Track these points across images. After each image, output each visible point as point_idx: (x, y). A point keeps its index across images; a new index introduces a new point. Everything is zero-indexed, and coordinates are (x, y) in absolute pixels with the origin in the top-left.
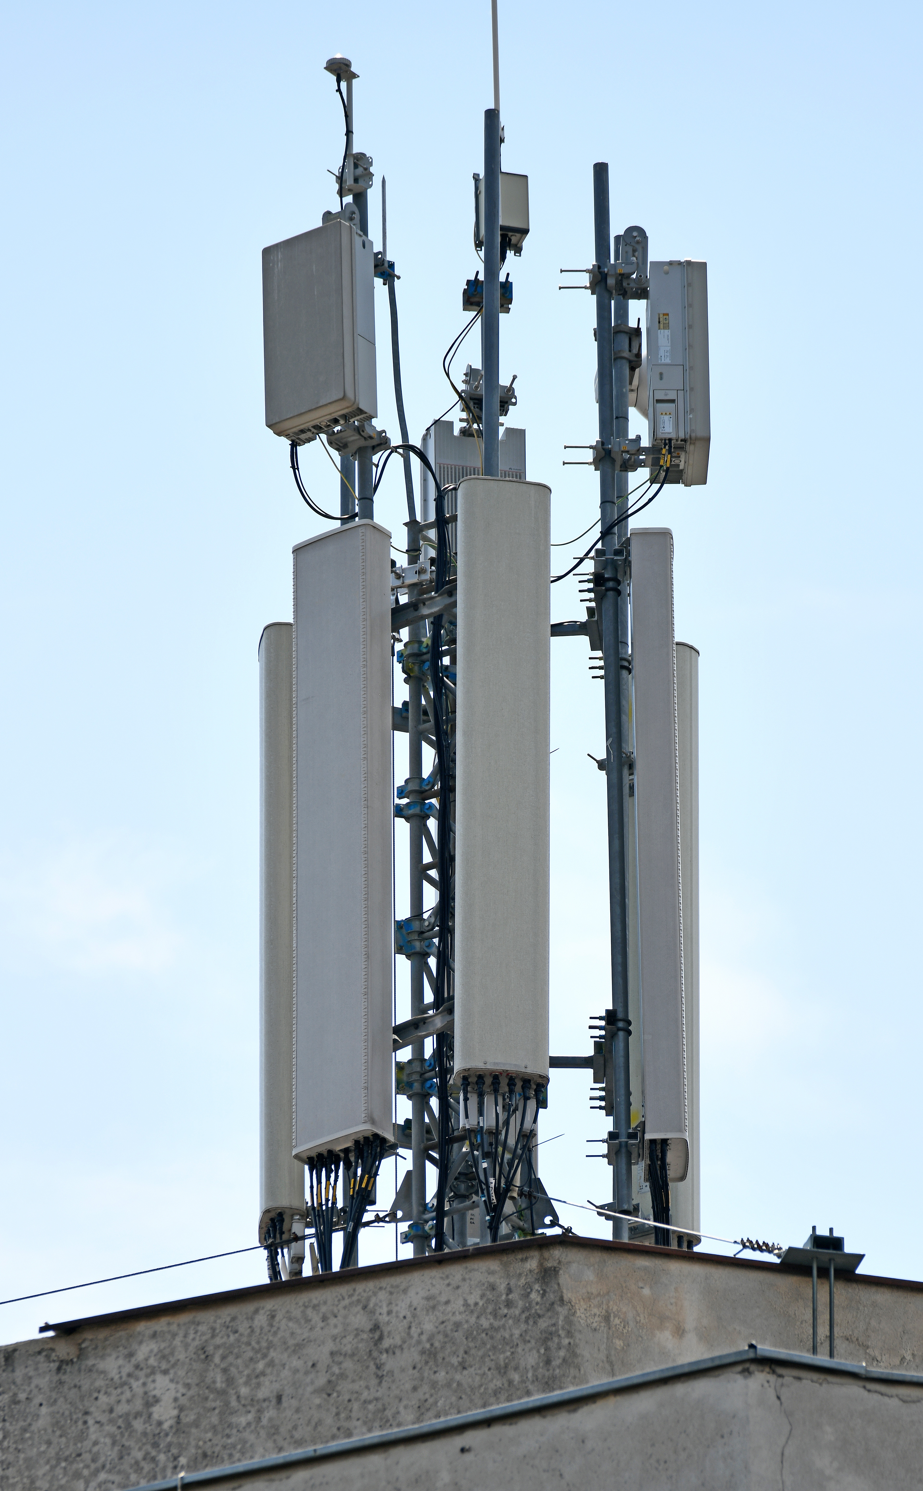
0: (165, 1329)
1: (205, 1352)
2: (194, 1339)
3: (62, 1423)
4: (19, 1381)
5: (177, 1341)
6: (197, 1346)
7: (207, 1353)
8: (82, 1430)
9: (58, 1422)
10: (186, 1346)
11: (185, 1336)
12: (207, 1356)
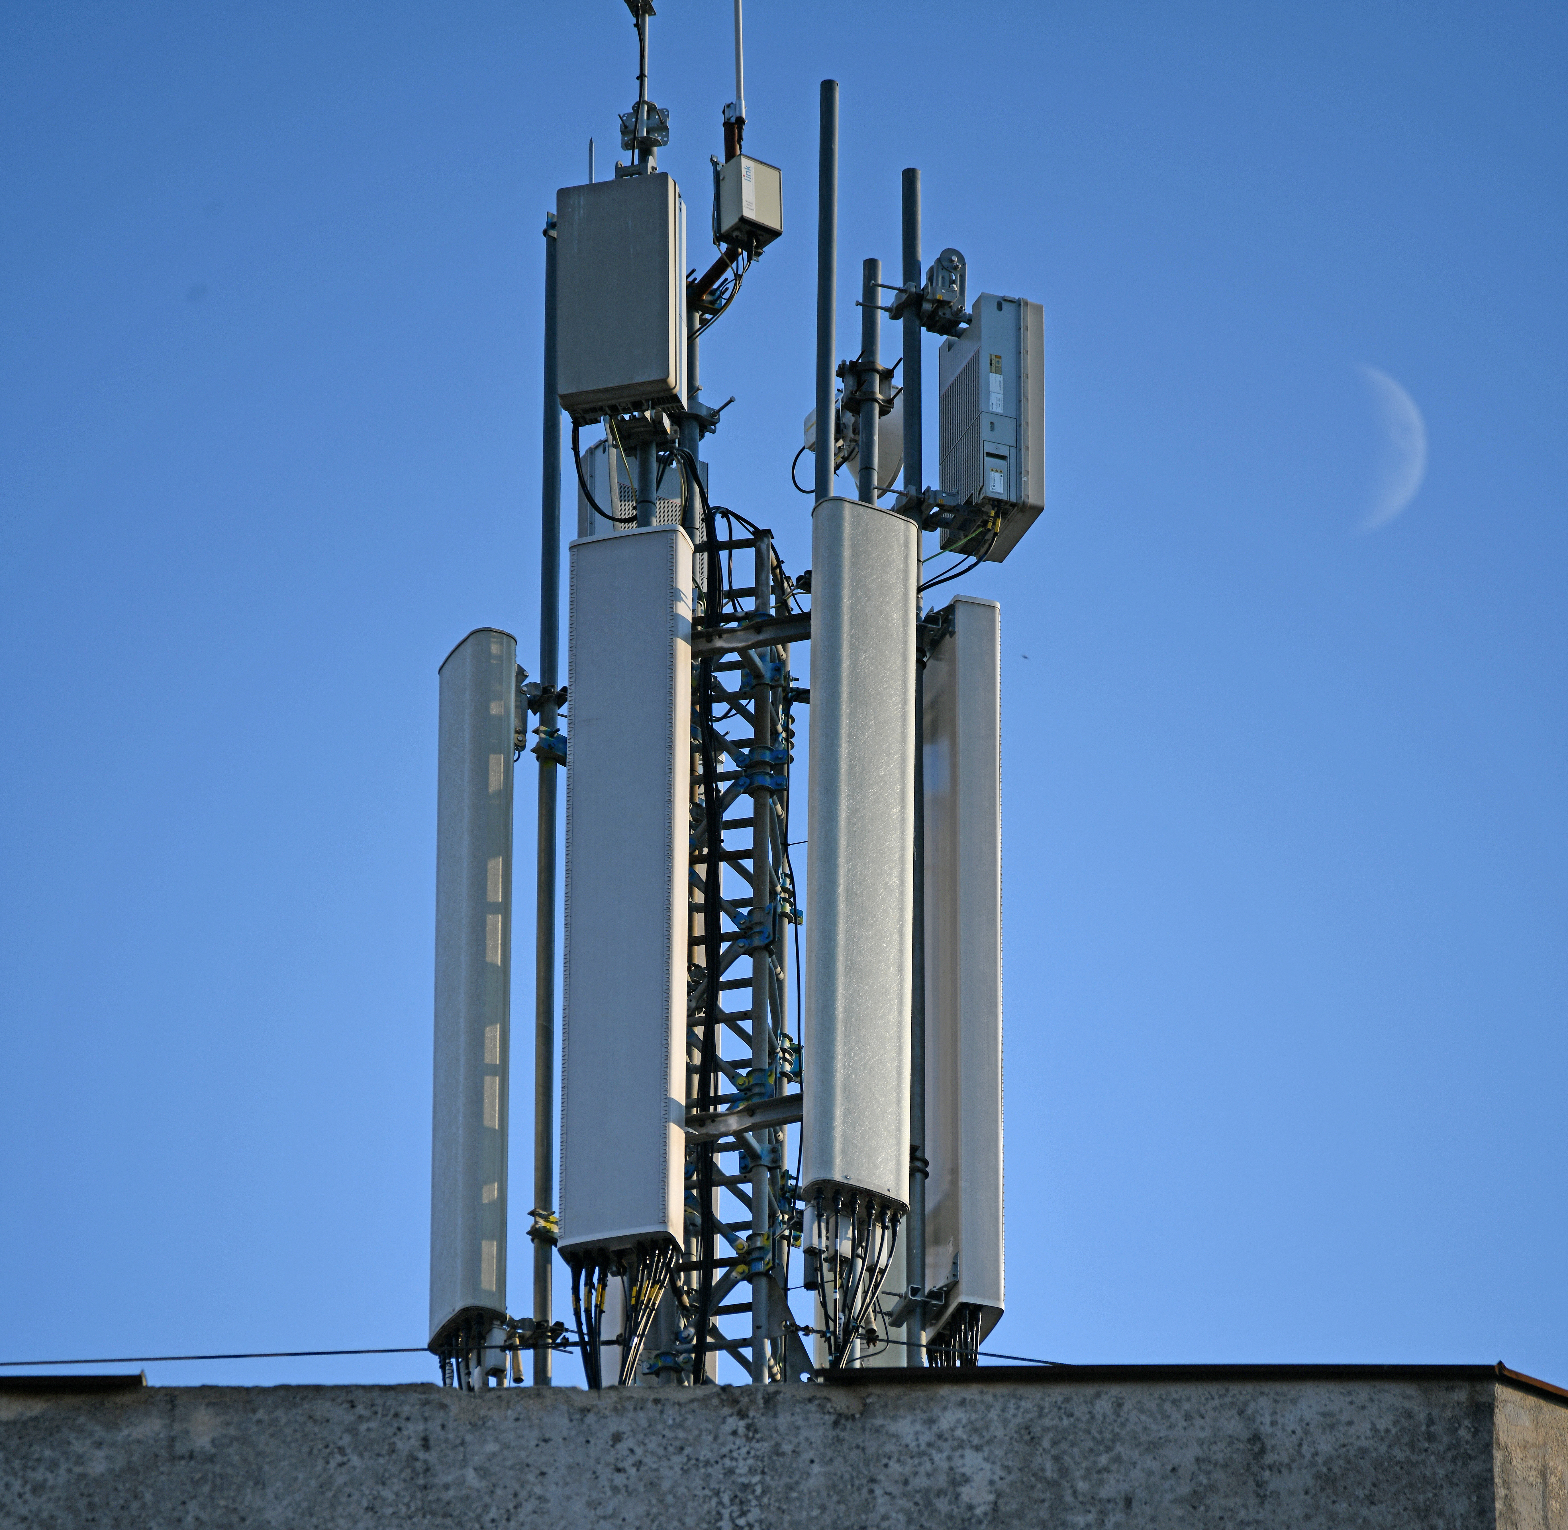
0: (977, 1397)
1: (1030, 1433)
2: (1015, 1416)
3: (841, 1487)
4: (783, 1429)
5: (993, 1414)
6: (1019, 1425)
7: (1032, 1434)
8: (867, 1499)
9: (834, 1486)
10: (1005, 1423)
11: (1003, 1411)
12: (1033, 1438)
